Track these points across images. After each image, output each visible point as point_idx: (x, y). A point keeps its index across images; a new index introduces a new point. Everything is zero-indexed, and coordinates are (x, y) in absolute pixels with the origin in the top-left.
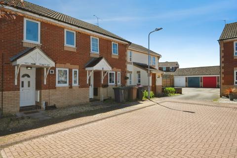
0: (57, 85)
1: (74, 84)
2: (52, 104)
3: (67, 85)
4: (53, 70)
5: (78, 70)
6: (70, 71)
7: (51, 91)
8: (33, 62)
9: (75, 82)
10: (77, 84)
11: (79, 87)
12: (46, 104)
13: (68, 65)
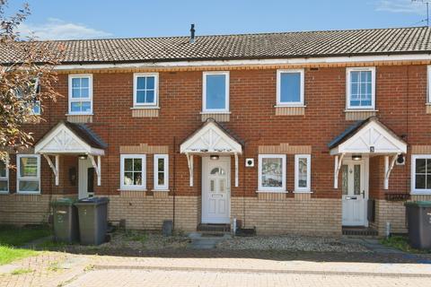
0: (261, 189)
1: (298, 189)
2: (249, 224)
3: (283, 189)
4: (252, 160)
5: (309, 157)
6: (290, 160)
7: (249, 200)
8: (204, 148)
9: (302, 183)
10: (307, 189)
11: (313, 196)
12: (239, 223)
13: (285, 146)
